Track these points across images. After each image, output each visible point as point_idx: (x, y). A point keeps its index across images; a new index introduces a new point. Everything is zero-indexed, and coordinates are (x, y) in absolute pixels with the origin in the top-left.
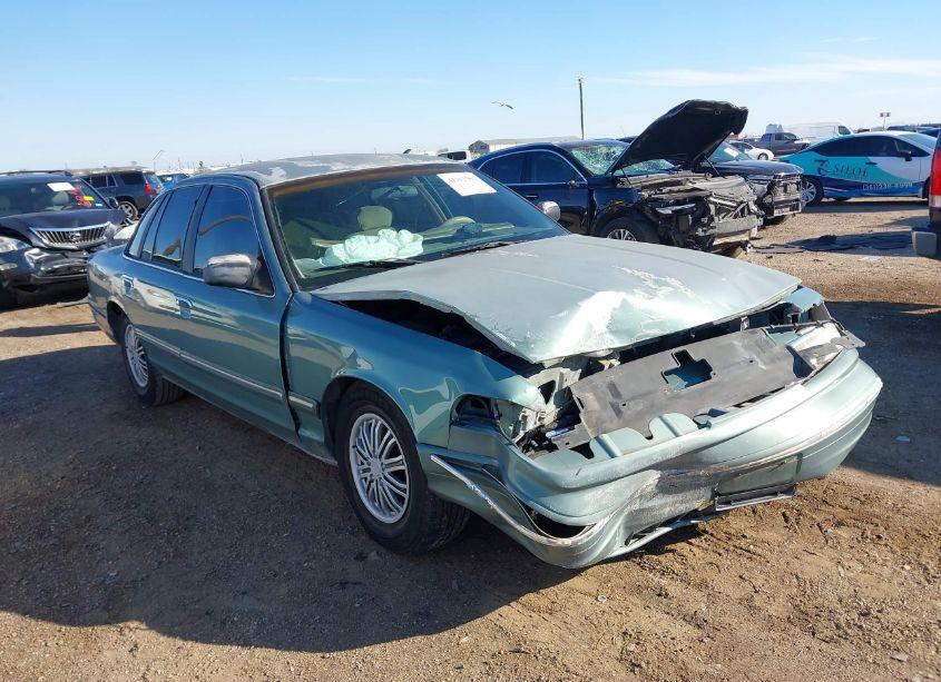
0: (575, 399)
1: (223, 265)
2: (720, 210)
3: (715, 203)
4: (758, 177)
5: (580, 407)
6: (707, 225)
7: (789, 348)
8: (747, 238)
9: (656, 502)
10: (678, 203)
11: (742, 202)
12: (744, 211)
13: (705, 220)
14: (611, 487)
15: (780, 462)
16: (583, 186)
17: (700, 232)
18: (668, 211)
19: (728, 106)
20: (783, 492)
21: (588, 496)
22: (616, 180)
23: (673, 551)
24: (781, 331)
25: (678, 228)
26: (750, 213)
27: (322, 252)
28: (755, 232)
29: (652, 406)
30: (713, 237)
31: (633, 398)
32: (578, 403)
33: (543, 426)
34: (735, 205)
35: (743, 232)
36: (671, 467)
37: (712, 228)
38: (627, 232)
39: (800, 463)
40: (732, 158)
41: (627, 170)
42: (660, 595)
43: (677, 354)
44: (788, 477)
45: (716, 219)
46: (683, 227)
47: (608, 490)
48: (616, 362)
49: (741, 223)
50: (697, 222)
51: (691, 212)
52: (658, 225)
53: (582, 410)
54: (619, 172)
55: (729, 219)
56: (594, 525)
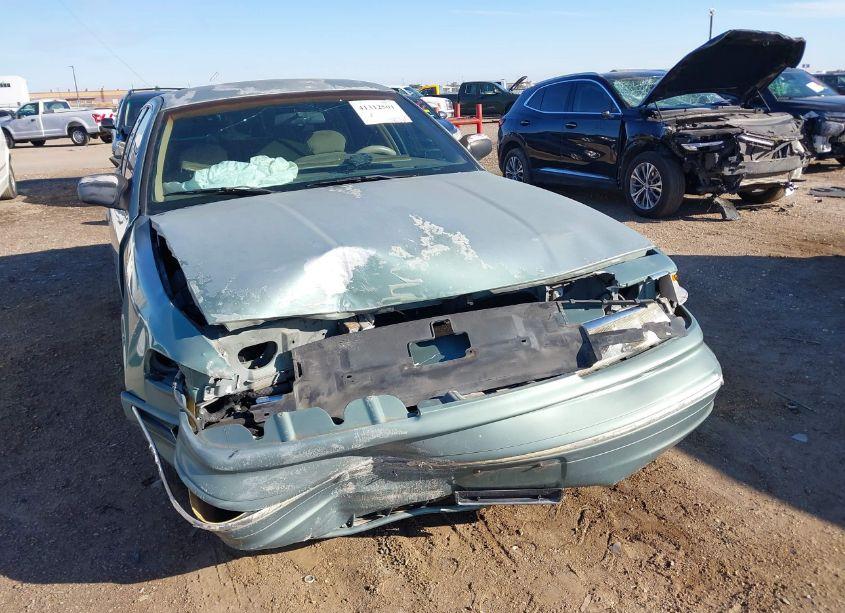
0: (295, 363)
1: (92, 184)
2: (752, 149)
3: (748, 143)
4: (836, 114)
5: (297, 374)
6: (736, 164)
7: (583, 331)
8: (786, 180)
9: (376, 487)
10: (705, 139)
11: (781, 142)
12: (785, 150)
13: (734, 159)
14: (281, 474)
15: (535, 464)
16: (617, 117)
17: (727, 172)
18: (693, 148)
19: (778, 37)
20: (546, 497)
21: (250, 481)
22: (650, 112)
23: (427, 535)
24: (587, 307)
25: (704, 166)
26: (792, 153)
27: (188, 176)
28: (798, 174)
29: (383, 381)
30: (740, 177)
31: (362, 371)
32: (296, 369)
33: (251, 391)
34: (771, 144)
35: (782, 173)
36: (388, 453)
37: (741, 167)
38: (653, 167)
39: (564, 468)
40: (814, 94)
41: (661, 104)
42: (367, 588)
43: (436, 325)
44: (551, 480)
45: (747, 158)
46: (709, 165)
47: (277, 476)
48: (368, 326)
49: (780, 164)
50: (724, 161)
51: (718, 150)
52: (684, 161)
53: (298, 378)
54: (652, 105)
55: (768, 159)
56: (253, 512)
